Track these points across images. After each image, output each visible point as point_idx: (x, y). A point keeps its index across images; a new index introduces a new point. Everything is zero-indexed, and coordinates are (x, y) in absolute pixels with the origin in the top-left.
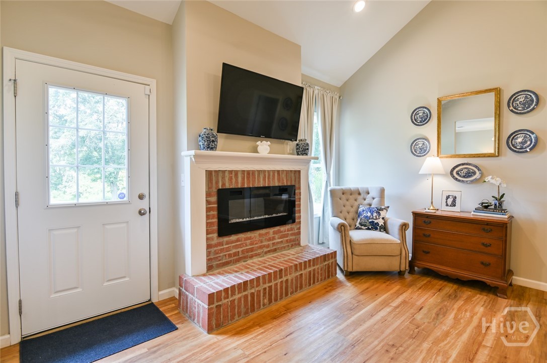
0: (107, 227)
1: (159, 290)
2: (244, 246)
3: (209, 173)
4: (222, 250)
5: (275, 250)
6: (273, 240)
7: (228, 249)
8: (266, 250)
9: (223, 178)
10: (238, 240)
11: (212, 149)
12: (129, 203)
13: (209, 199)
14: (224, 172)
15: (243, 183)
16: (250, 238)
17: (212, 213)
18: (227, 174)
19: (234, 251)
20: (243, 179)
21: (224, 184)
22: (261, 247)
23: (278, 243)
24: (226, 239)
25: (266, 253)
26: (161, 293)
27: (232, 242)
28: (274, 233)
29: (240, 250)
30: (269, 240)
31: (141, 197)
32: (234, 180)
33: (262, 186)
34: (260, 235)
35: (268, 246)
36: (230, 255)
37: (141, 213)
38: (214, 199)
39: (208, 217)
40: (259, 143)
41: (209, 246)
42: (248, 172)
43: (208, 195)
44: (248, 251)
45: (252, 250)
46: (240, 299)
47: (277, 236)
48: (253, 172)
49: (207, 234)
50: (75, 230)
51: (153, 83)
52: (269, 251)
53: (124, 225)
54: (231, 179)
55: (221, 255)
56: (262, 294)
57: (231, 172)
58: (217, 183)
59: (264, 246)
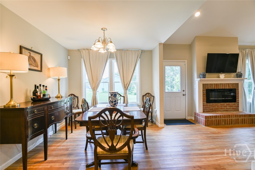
0: (176, 98)
1: (188, 116)
2: (215, 107)
3: (203, 85)
4: (208, 107)
5: (227, 111)
6: (226, 107)
7: (209, 107)
8: (223, 110)
9: (208, 86)
10: (213, 105)
11: (205, 78)
12: (181, 92)
13: (203, 92)
14: (208, 84)
15: (215, 88)
16: (217, 105)
17: (204, 96)
18: (209, 85)
19: (211, 108)
20: (215, 86)
21: (208, 88)
22: (221, 109)
23: (228, 108)
24: (209, 104)
25: (223, 111)
26: (188, 117)
27: (211, 105)
28: (227, 105)
29: (214, 108)
30: (225, 107)
31: (184, 91)
32: (211, 86)
33: (221, 88)
34: (221, 104)
35: (224, 109)
36: (210, 109)
37: (183, 95)
38: (205, 92)
39: (203, 97)
40: (220, 75)
41: (203, 105)
42: (216, 84)
43: (203, 91)
44: (216, 109)
45: (218, 109)
46: (214, 120)
47: (228, 106)
48: (218, 84)
49: (203, 102)
50: (170, 98)
51: (186, 61)
52: (225, 111)
53: (180, 98)
54: (210, 86)
55: (207, 108)
56: (222, 121)
57: (210, 84)
58: (206, 87)
59: (223, 108)
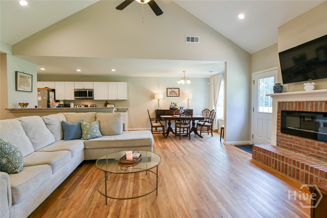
0: (269, 121)
2: (295, 143)
3: (279, 103)
4: (283, 140)
5: (319, 158)
6: (318, 150)
7: (286, 141)
8: (310, 153)
10: (291, 139)
15: (296, 108)
16: (299, 140)
18: (287, 103)
19: (289, 143)
20: (296, 106)
21: (285, 108)
22: (307, 149)
23: (322, 154)
24: (285, 135)
25: (311, 155)
27: (288, 138)
28: (319, 145)
29: (293, 144)
30: (315, 148)
32: (291, 107)
35: (313, 152)
36: (287, 144)
38: (280, 115)
39: (278, 122)
41: (277, 135)
42: (300, 103)
43: (278, 113)
44: (297, 147)
45: (300, 148)
47: (322, 148)
48: (303, 102)
49: (277, 130)
52: (313, 156)
54: (289, 106)
55: (283, 142)
58: (283, 107)
59: (310, 150)
